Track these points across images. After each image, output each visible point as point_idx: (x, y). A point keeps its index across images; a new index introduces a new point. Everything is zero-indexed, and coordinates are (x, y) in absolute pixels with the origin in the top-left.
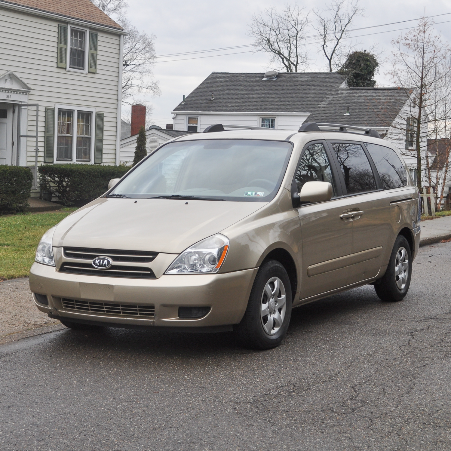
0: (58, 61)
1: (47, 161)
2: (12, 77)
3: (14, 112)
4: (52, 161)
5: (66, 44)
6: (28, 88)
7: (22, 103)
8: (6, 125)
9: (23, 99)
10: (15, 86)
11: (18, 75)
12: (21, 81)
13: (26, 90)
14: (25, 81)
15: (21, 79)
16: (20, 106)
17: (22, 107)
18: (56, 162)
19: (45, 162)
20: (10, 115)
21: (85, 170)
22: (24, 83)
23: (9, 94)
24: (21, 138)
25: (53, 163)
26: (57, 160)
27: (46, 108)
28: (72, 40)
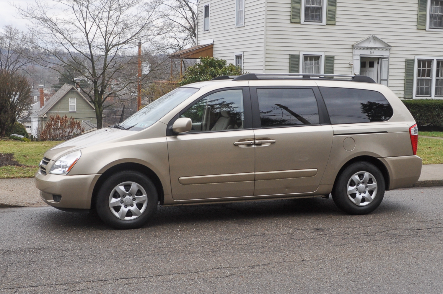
0: (418, 24)
1: (406, 97)
2: (375, 38)
3: (378, 63)
4: (411, 97)
5: (426, 11)
6: (389, 46)
7: (384, 57)
8: (373, 72)
9: (385, 53)
10: (378, 45)
11: (379, 37)
12: (382, 41)
13: (388, 47)
14: (386, 41)
15: (382, 40)
16: (382, 58)
17: (384, 59)
18: (414, 97)
19: (404, 98)
20: (376, 65)
21: (423, 104)
22: (384, 43)
23: (371, 51)
24: (383, 81)
25: (412, 98)
26: (416, 96)
27: (406, 59)
28: (431, 8)
